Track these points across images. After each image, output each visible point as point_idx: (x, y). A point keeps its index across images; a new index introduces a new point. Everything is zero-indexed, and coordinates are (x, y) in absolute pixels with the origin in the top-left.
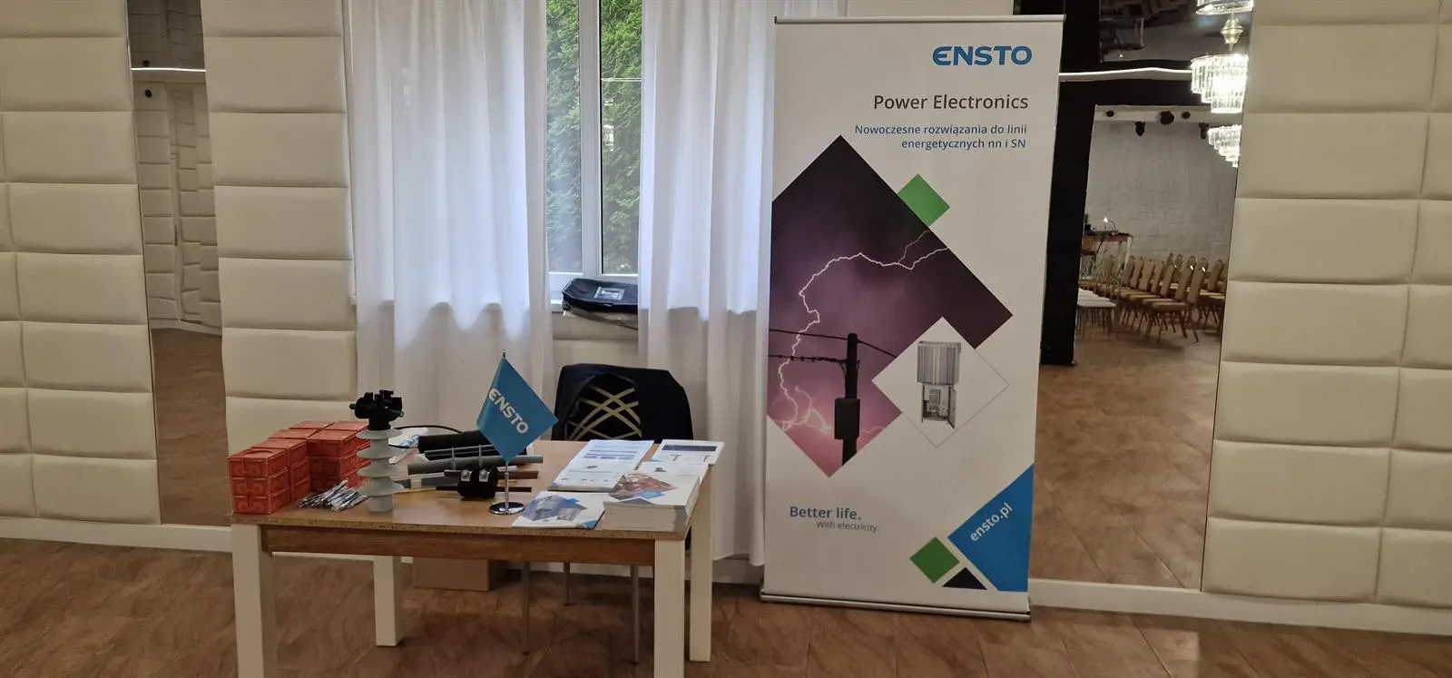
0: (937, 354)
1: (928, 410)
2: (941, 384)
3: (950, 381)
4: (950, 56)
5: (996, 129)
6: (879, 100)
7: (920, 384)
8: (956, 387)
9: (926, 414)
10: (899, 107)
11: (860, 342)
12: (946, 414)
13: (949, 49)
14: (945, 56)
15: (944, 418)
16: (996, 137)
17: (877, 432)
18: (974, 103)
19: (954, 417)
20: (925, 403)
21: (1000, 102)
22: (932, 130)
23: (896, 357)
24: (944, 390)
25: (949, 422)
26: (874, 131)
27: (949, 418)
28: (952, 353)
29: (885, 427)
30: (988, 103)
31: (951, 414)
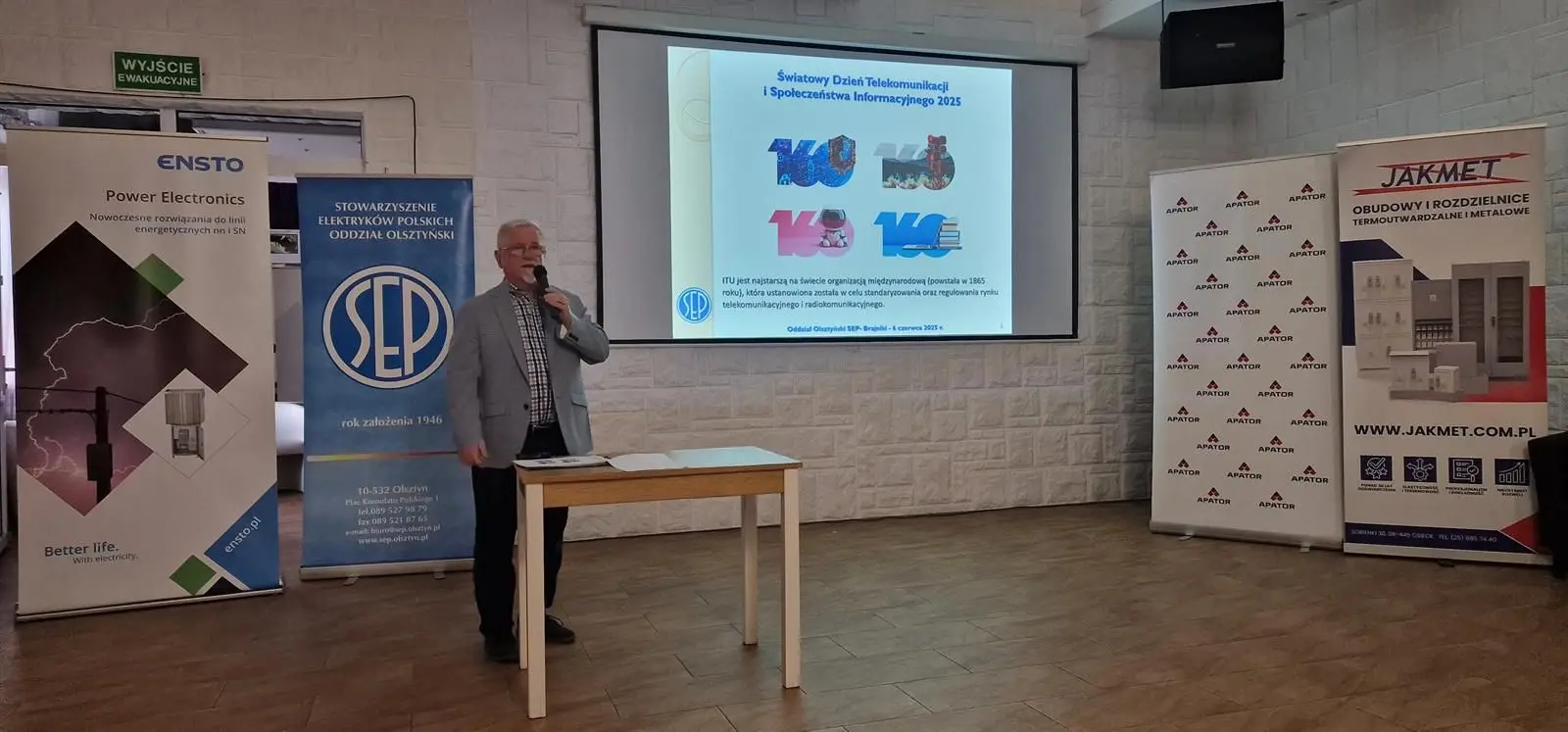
0: (183, 400)
1: (178, 447)
2: (190, 424)
3: (197, 420)
4: (173, 162)
5: (219, 220)
6: (111, 194)
7: (170, 426)
8: (203, 425)
9: (176, 451)
10: (130, 200)
11: (107, 393)
12: (195, 449)
13: (172, 157)
14: (169, 162)
15: (194, 453)
16: (221, 226)
17: (131, 470)
18: (197, 200)
19: (203, 452)
20: (175, 441)
21: (220, 200)
22: (162, 219)
23: (144, 404)
24: (192, 430)
25: (199, 456)
26: (108, 217)
27: (198, 453)
28: (197, 398)
29: (138, 465)
30: (210, 200)
31: (200, 447)
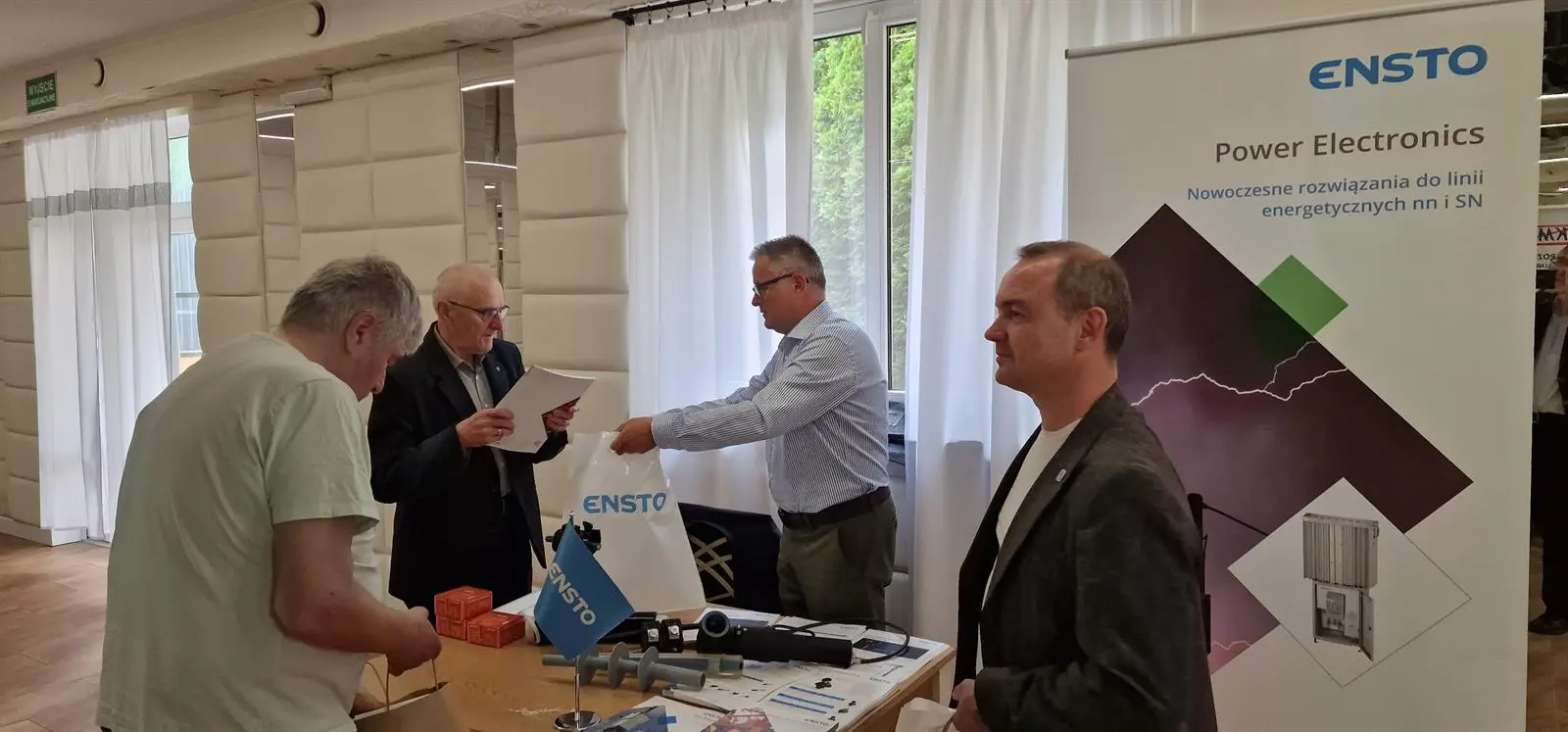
0: (1337, 536)
1: (1325, 625)
2: (1345, 585)
3: (1362, 580)
4: (1340, 74)
5: (1425, 181)
6: (1223, 149)
7: (1310, 582)
8: (1372, 592)
9: (1321, 631)
10: (1255, 157)
11: (1206, 507)
12: (1355, 634)
13: (1337, 63)
14: (1331, 75)
15: (1354, 641)
16: (1427, 193)
17: (1238, 650)
18: (1383, 142)
19: (1371, 642)
20: (1319, 612)
21: (1431, 138)
22: (1312, 189)
23: (1267, 535)
24: (1352, 597)
25: (1363, 649)
26: (1218, 194)
27: (1362, 641)
28: (1362, 537)
29: (1252, 643)
30: (1409, 141)
31: (1365, 635)
